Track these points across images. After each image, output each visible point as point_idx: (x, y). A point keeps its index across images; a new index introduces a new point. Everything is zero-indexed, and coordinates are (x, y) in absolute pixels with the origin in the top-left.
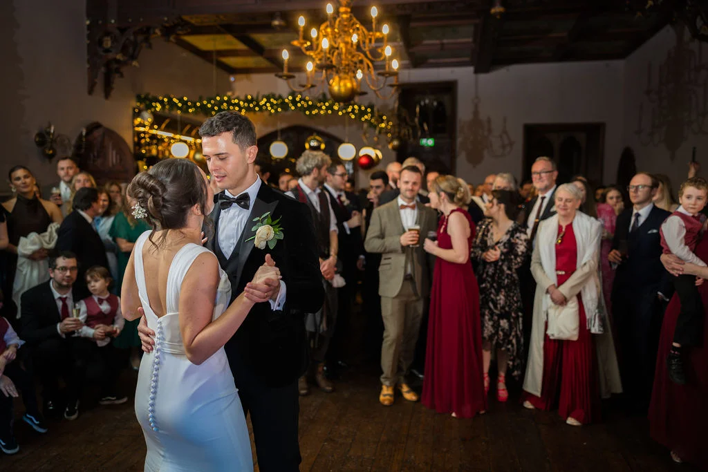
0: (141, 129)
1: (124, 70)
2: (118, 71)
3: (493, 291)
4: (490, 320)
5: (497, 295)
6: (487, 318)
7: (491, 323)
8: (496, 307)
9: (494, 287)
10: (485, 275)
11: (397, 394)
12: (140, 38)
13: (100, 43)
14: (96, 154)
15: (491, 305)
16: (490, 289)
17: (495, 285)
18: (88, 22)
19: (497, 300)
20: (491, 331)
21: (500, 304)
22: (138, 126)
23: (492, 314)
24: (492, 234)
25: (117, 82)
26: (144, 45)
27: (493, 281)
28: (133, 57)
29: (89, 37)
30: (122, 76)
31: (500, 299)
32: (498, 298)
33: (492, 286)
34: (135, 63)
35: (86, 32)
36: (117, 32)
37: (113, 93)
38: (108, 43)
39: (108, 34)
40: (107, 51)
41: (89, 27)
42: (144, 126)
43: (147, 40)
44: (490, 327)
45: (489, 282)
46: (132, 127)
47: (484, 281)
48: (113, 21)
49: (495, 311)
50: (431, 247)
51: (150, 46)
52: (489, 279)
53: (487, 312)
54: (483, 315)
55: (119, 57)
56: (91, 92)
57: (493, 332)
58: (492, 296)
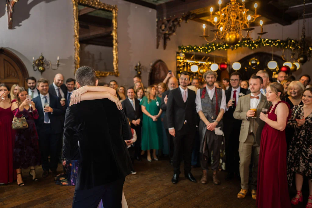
0: (179, 60)
1: (170, 37)
2: (168, 38)
3: (304, 146)
4: (303, 162)
5: (307, 148)
6: (301, 161)
7: (304, 164)
8: (307, 155)
9: (305, 144)
10: (299, 137)
11: (249, 194)
12: (176, 23)
13: (161, 27)
14: (157, 72)
15: (304, 154)
16: (303, 144)
17: (305, 142)
18: (157, 20)
19: (307, 151)
20: (304, 169)
21: (309, 153)
22: (179, 59)
23: (304, 159)
24: (303, 113)
25: (168, 42)
26: (178, 26)
27: (305, 140)
28: (174, 31)
29: (157, 26)
30: (170, 39)
31: (309, 151)
32: (308, 150)
33: (303, 143)
34: (174, 34)
35: (156, 24)
36: (166, 22)
37: (167, 47)
38: (163, 27)
39: (163, 23)
40: (163, 30)
41: (157, 22)
42: (181, 59)
43: (179, 23)
44: (303, 166)
45: (301, 141)
46: (176, 60)
47: (299, 140)
48: (165, 18)
49: (306, 157)
50: (264, 117)
51: (180, 26)
52: (302, 139)
53: (301, 158)
54: (299, 159)
55: (167, 32)
56: (157, 47)
57: (306, 169)
58: (304, 149)
